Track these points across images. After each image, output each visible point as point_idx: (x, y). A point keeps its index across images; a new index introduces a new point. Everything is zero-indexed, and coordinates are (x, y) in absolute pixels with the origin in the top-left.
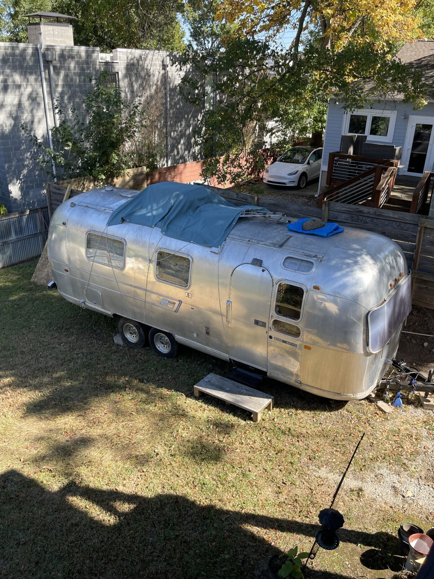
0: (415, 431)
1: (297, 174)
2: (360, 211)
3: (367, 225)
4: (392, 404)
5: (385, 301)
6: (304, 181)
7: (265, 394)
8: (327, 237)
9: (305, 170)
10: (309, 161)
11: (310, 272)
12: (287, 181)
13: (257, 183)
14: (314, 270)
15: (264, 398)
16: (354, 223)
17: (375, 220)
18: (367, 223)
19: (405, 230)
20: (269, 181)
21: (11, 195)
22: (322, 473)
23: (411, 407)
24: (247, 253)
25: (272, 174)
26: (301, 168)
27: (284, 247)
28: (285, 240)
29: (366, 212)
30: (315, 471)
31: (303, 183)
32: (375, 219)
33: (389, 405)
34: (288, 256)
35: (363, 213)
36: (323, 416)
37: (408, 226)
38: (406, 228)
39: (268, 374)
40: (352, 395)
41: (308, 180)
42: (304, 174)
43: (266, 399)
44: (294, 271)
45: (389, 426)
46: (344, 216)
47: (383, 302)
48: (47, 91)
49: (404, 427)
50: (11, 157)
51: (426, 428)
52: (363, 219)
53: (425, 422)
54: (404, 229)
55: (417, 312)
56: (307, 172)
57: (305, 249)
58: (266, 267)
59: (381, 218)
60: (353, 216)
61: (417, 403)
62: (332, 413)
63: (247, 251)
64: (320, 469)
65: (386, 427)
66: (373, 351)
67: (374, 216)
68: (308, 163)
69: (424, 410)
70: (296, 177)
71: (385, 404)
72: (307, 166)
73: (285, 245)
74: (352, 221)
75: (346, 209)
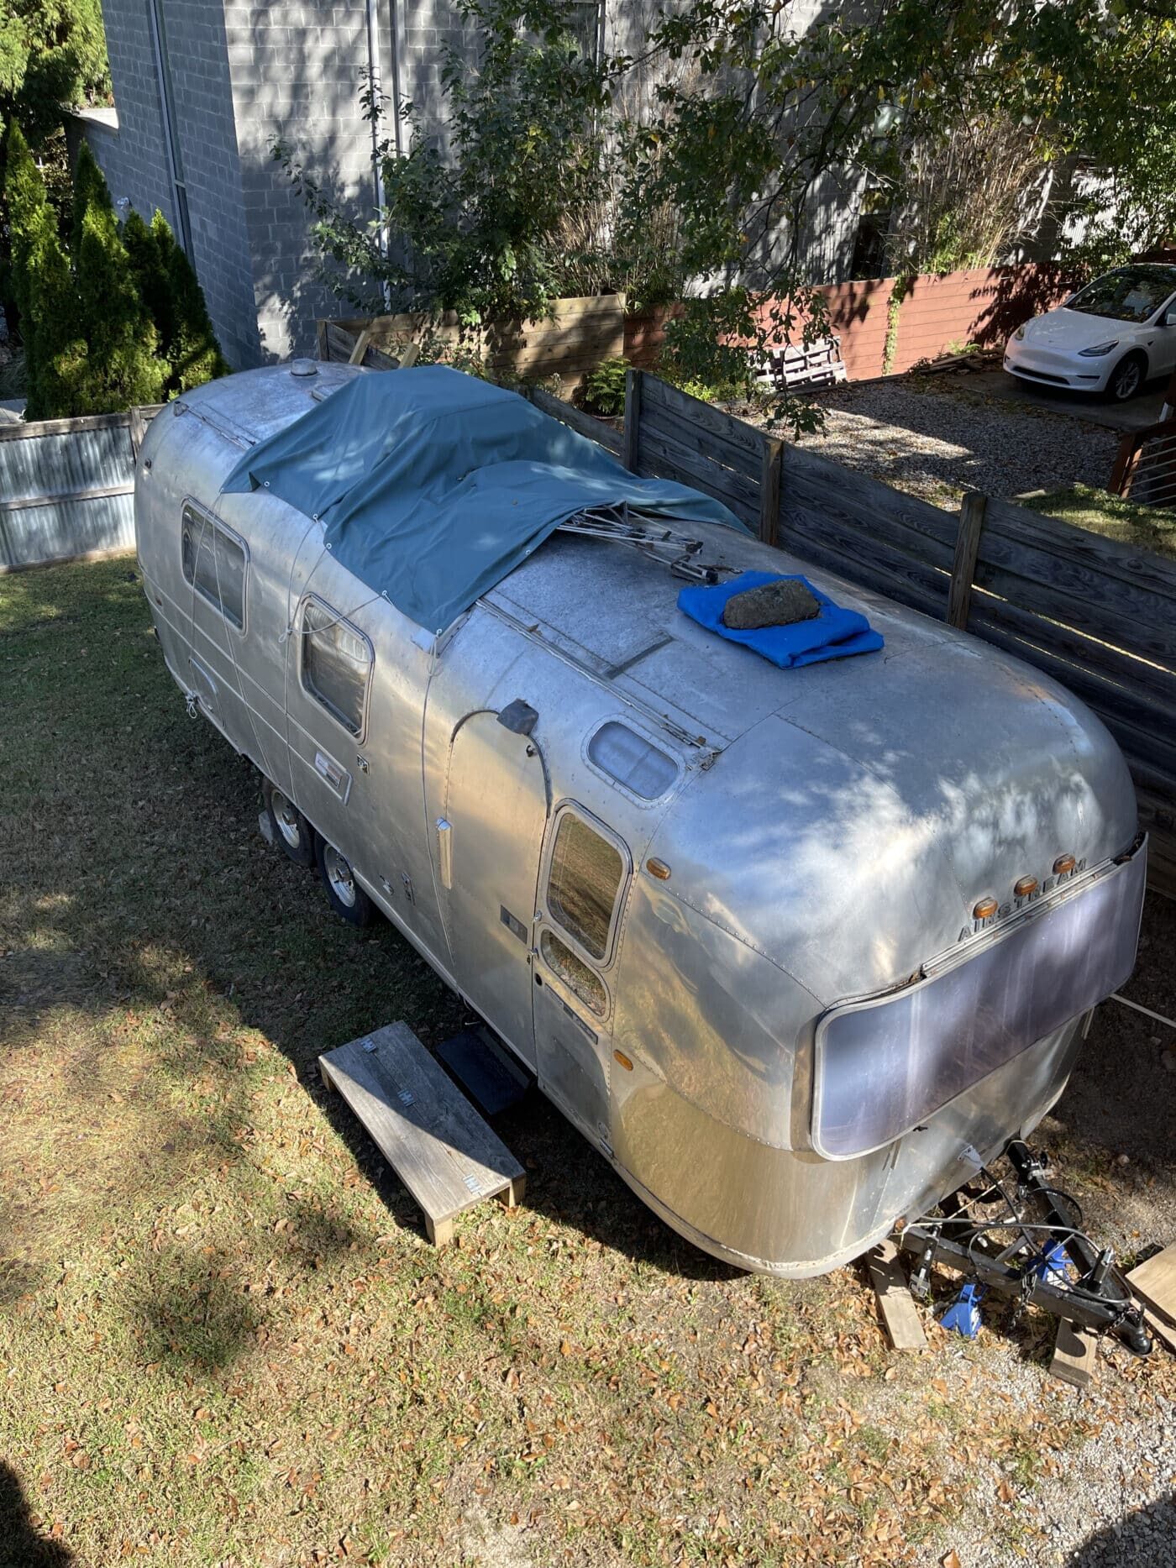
0: (953, 1468)
1: (1107, 356)
2: (1085, 550)
3: (1104, 604)
4: (936, 1316)
5: (923, 977)
6: (1132, 378)
7: (505, 1150)
8: (786, 668)
9: (1143, 344)
10: (1164, 315)
11: (655, 802)
12: (1075, 374)
13: (989, 368)
14: (668, 798)
15: (491, 1166)
16: (1059, 588)
17: (1134, 593)
18: (1101, 596)
20: (1017, 368)
21: (263, 343)
22: (495, 1551)
23: (1005, 1349)
24: (506, 672)
25: (1037, 348)
26: (1127, 334)
27: (620, 680)
28: (643, 648)
29: (1104, 556)
30: (477, 1529)
31: (1129, 385)
32: (1133, 591)
33: (923, 1316)
34: (615, 718)
35: (1097, 559)
36: (657, 1292)
39: (540, 1084)
40: (758, 1261)
41: (1149, 376)
42: (1136, 357)
43: (492, 1174)
44: (611, 781)
45: (871, 1410)
46: (1031, 556)
47: (910, 982)
48: (381, 50)
49: (925, 1433)
50: (268, 237)
51: (1002, 1468)
52: (1091, 580)
53: (1015, 1437)
56: (1149, 350)
57: (682, 705)
58: (540, 742)
59: (1153, 589)
60: (1061, 562)
61: (1038, 1339)
62: (698, 1286)
63: (511, 666)
64: (498, 1528)
65: (855, 1412)
66: (832, 1150)
67: (1131, 579)
68: (1161, 322)
69: (1048, 1379)
70: (1101, 365)
71: (909, 1306)
72: (1153, 329)
73: (629, 671)
74: (1056, 580)
75: (1041, 535)
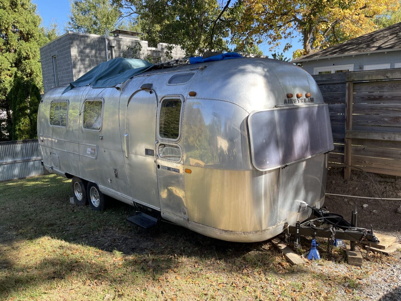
4: (305, 257)
11: (189, 81)
14: (193, 78)
19: (335, 91)
23: (331, 262)
33: (301, 257)
34: (175, 74)
37: (337, 86)
38: (335, 89)
39: (162, 214)
44: (175, 84)
54: (333, 90)
55: (358, 178)
58: (154, 89)
61: (341, 258)
63: (144, 80)
69: (349, 266)
71: (296, 255)
